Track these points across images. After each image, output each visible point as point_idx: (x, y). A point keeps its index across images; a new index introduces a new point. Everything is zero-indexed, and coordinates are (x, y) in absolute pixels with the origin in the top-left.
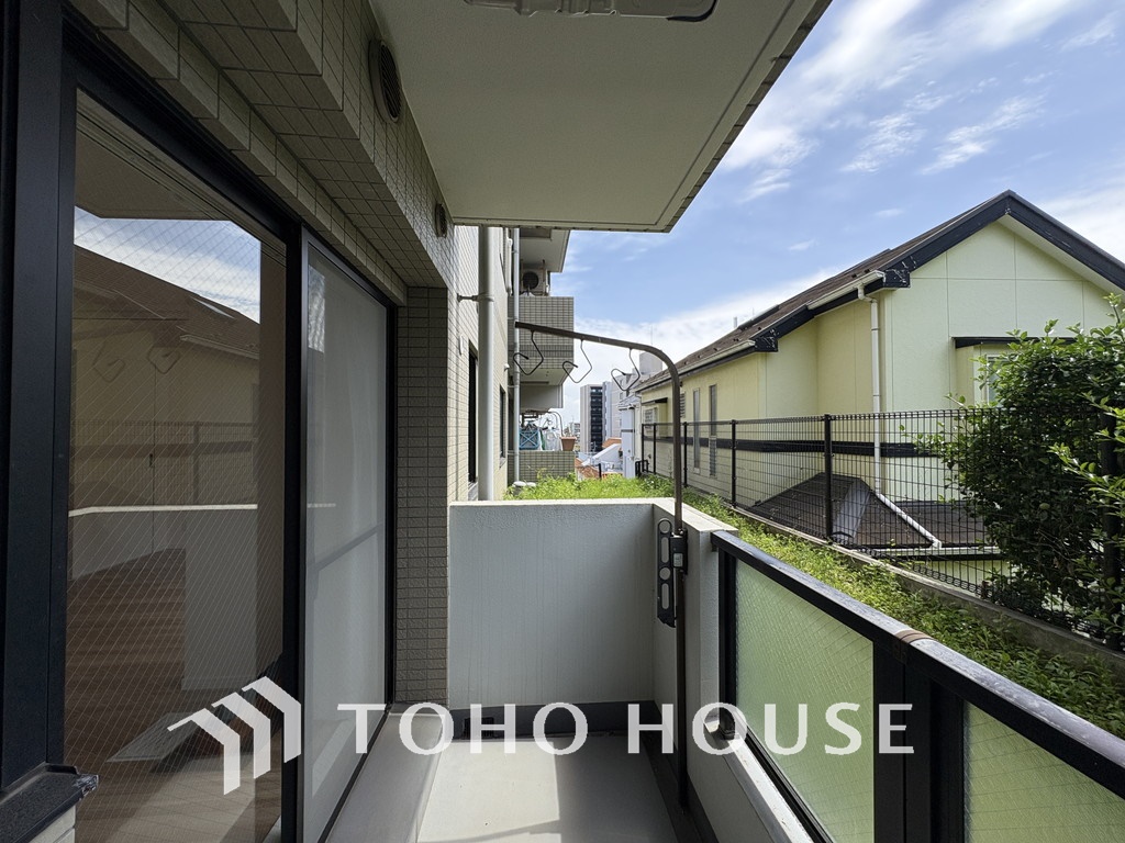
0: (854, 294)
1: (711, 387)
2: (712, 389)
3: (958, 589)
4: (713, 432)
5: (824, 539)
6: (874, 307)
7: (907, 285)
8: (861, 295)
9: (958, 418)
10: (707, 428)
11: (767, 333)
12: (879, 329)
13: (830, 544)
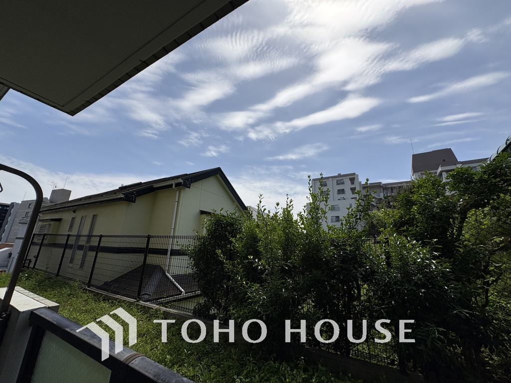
0: (171, 186)
1: (94, 215)
2: (94, 216)
3: (185, 313)
4: (88, 241)
5: (135, 299)
6: (178, 192)
7: (189, 188)
8: (174, 187)
9: (195, 239)
10: (85, 239)
11: (132, 193)
12: (178, 202)
13: (138, 301)
